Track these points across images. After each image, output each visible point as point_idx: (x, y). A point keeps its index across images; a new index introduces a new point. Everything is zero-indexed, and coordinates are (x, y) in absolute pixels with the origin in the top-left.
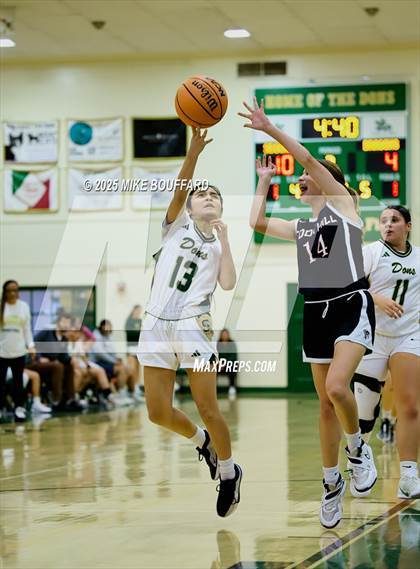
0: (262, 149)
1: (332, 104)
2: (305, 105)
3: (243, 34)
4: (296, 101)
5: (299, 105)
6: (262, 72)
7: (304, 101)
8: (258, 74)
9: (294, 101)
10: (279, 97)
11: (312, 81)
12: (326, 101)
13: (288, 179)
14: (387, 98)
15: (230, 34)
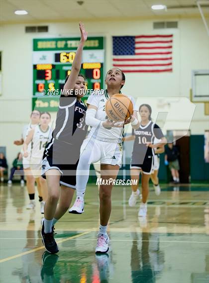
0: (36, 67)
1: (69, 46)
2: (57, 47)
3: (24, 13)
4: (52, 45)
5: (54, 46)
6: (37, 30)
7: (56, 45)
8: (35, 32)
9: (51, 45)
10: (44, 43)
11: (60, 35)
12: (66, 45)
13: (48, 82)
14: (95, 43)
15: (18, 13)
